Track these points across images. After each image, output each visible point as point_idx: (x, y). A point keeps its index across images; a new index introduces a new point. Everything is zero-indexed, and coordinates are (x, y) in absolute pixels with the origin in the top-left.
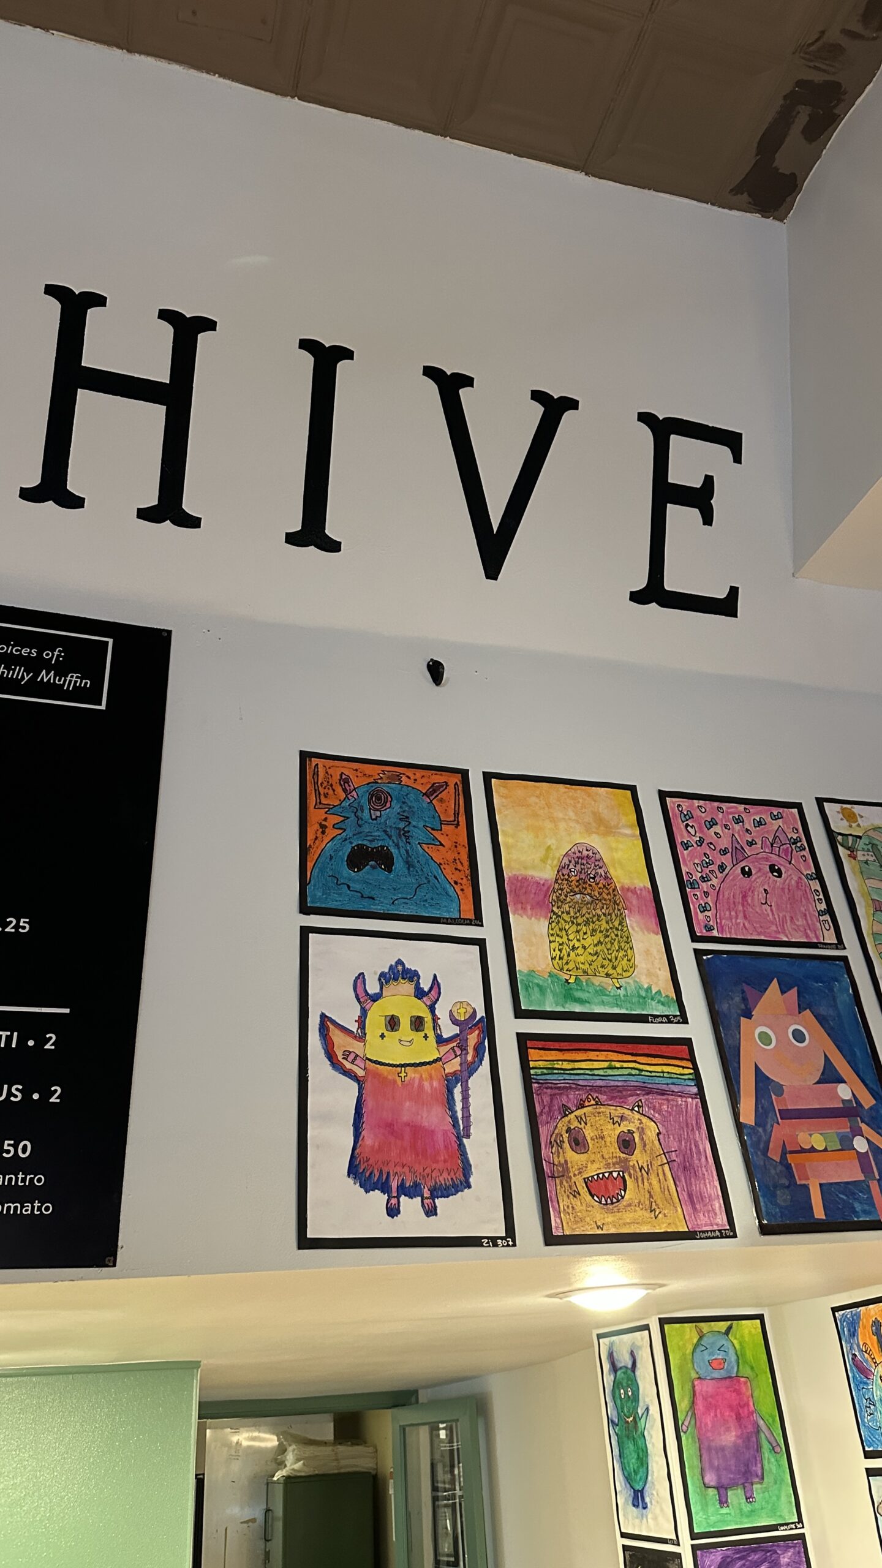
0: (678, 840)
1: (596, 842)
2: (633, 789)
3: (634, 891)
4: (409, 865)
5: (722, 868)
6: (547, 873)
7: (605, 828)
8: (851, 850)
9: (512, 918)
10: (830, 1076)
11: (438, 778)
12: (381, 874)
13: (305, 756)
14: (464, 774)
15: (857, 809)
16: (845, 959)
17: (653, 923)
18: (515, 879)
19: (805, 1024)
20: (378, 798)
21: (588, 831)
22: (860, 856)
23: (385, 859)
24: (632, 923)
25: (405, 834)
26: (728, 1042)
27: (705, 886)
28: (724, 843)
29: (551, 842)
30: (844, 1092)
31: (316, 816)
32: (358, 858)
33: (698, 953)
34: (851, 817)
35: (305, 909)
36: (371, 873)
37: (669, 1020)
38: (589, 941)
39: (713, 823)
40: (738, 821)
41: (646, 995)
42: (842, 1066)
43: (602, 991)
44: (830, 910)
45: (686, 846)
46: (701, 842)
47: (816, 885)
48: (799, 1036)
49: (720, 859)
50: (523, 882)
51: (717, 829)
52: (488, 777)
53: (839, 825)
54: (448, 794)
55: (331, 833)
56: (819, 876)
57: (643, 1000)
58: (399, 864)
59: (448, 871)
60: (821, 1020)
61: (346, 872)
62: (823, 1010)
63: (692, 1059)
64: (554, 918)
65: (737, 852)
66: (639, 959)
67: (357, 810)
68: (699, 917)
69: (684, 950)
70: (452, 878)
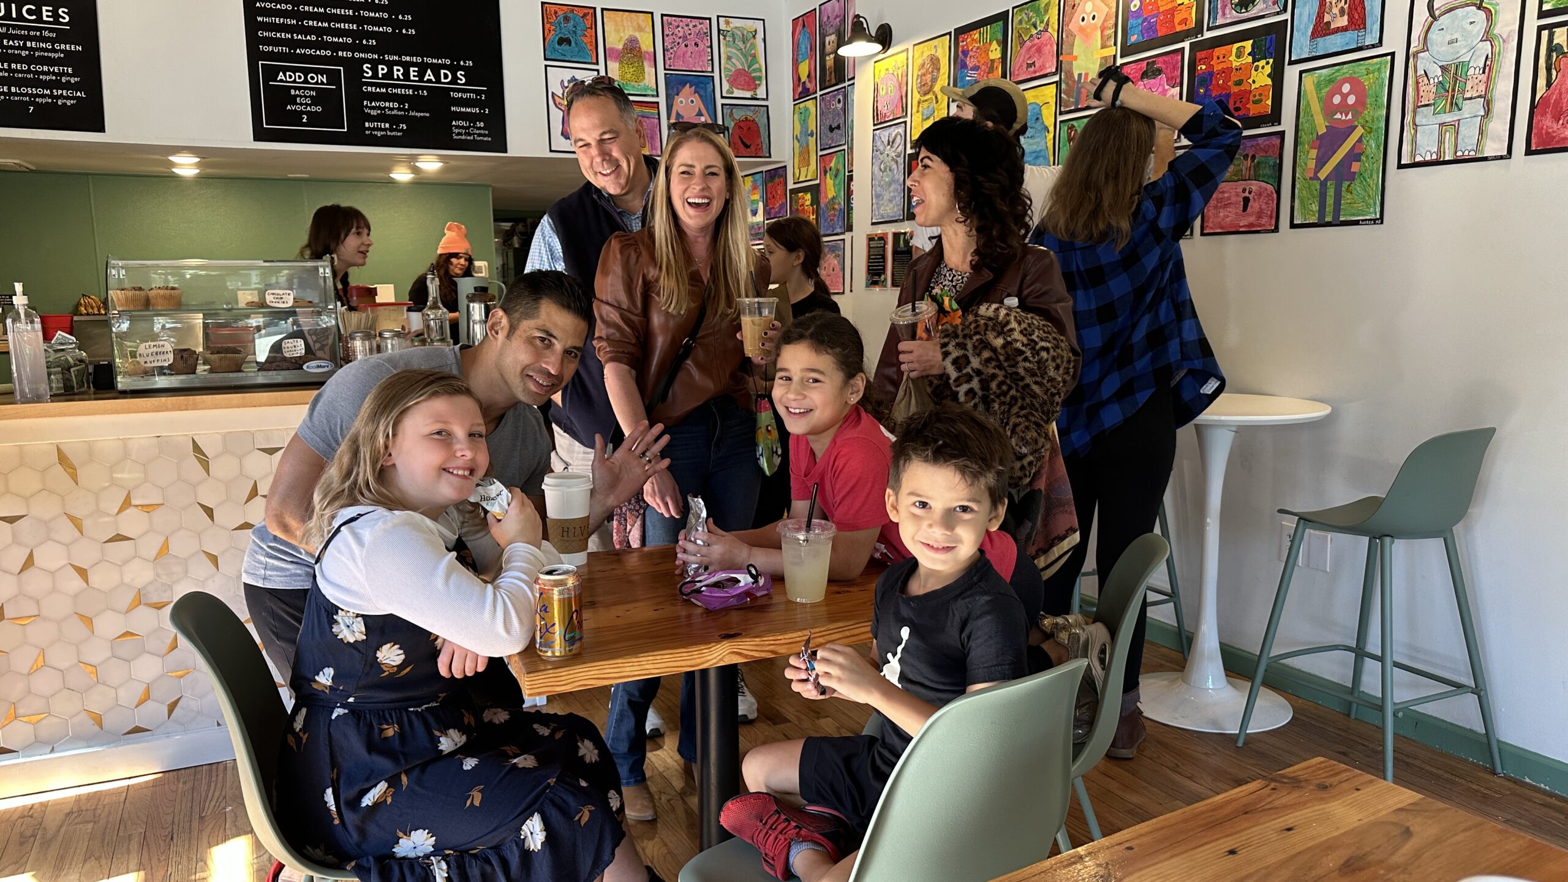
0: (665, 33)
1: (637, 35)
2: (652, 13)
3: (647, 52)
4: (576, 44)
5: (678, 43)
6: (621, 47)
7: (640, 29)
8: (725, 36)
9: (608, 63)
10: (700, 114)
11: (586, 11)
12: (567, 47)
13: (543, 3)
14: (595, 9)
15: (731, 20)
16: (713, 77)
17: (653, 63)
18: (610, 49)
19: (696, 99)
20: (567, 19)
21: (635, 30)
22: (728, 39)
23: (569, 42)
24: (645, 64)
25: (575, 32)
26: (670, 103)
27: (671, 51)
28: (681, 34)
29: (622, 35)
30: (703, 119)
31: (547, 26)
32: (561, 41)
33: (666, 74)
34: (728, 23)
35: (546, 59)
36: (565, 47)
37: (653, 96)
38: (632, 70)
39: (678, 26)
40: (687, 25)
41: (647, 88)
42: (704, 111)
43: (634, 87)
44: (712, 60)
45: (667, 35)
46: (673, 34)
47: (709, 50)
48: (692, 102)
49: (678, 40)
50: (612, 49)
51: (679, 29)
52: (603, 10)
53: (723, 26)
54: (589, 17)
55: (553, 32)
56: (711, 47)
57: (646, 90)
58: (573, 44)
59: (588, 45)
60: (701, 96)
61: (557, 46)
62: (702, 93)
63: (658, 108)
64: (621, 62)
65: (685, 38)
66: (646, 76)
67: (560, 23)
68: (668, 62)
69: (661, 73)
70: (590, 48)
